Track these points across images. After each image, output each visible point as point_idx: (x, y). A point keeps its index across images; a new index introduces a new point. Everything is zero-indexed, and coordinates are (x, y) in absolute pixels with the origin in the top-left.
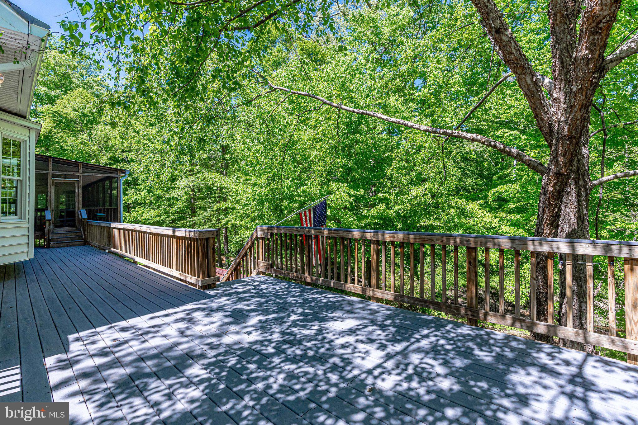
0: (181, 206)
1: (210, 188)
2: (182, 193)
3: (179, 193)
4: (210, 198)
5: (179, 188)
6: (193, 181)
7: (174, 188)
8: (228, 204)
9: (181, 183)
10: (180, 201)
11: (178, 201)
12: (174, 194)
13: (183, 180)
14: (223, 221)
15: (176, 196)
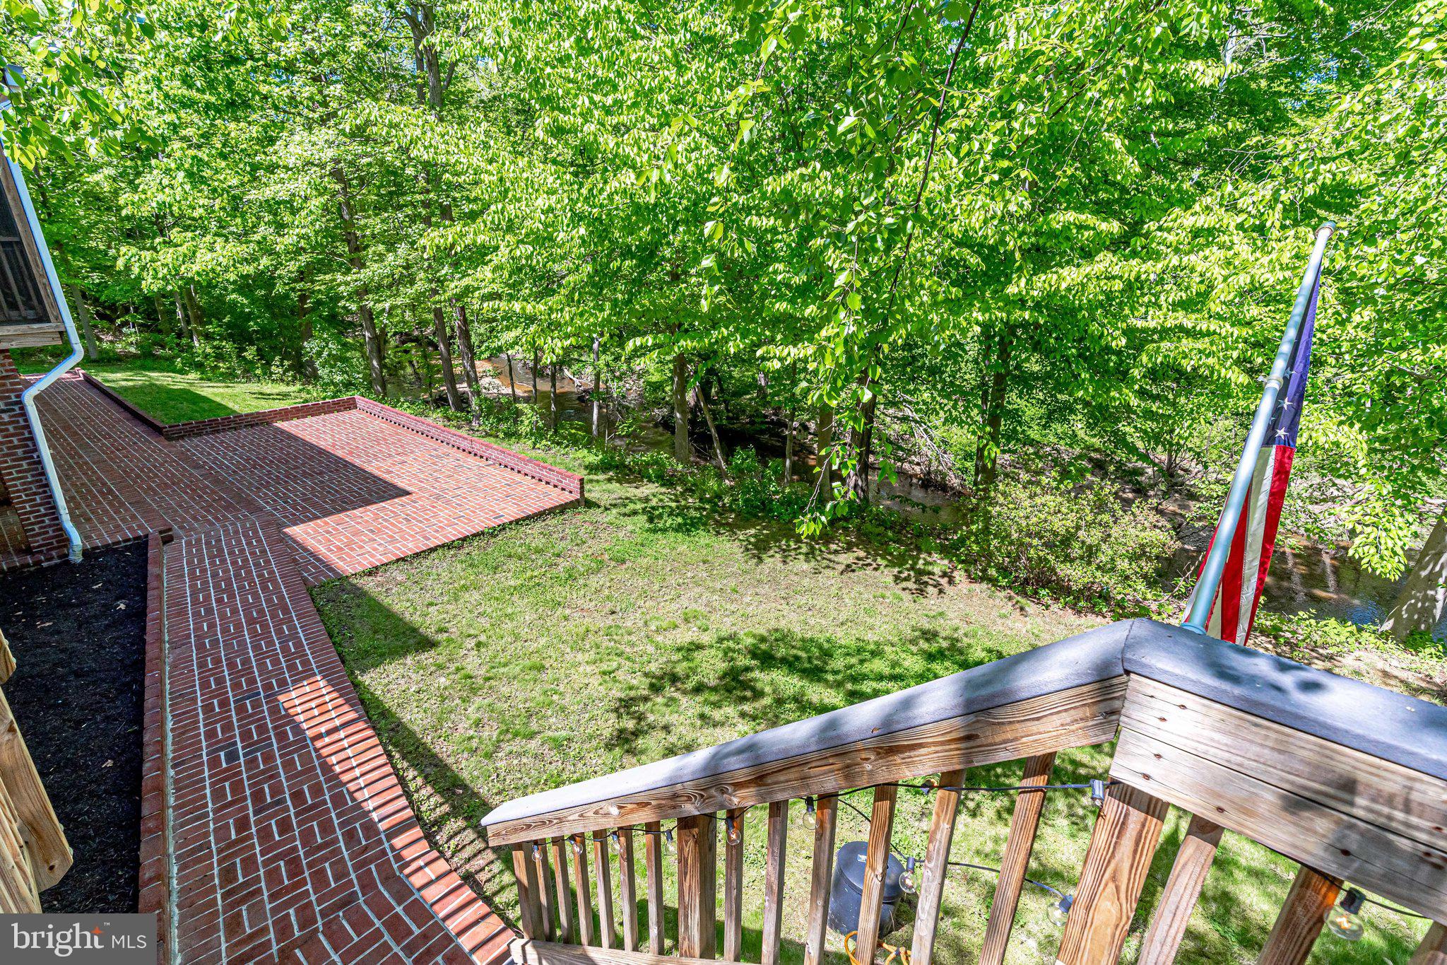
0: (309, 231)
1: (394, 173)
2: (301, 185)
3: (291, 186)
4: (399, 207)
5: (287, 168)
6: (330, 143)
7: (272, 168)
8: (477, 234)
9: (291, 148)
10: (303, 213)
11: (294, 212)
12: (273, 189)
13: (297, 138)
14: (454, 287)
15: (284, 196)
